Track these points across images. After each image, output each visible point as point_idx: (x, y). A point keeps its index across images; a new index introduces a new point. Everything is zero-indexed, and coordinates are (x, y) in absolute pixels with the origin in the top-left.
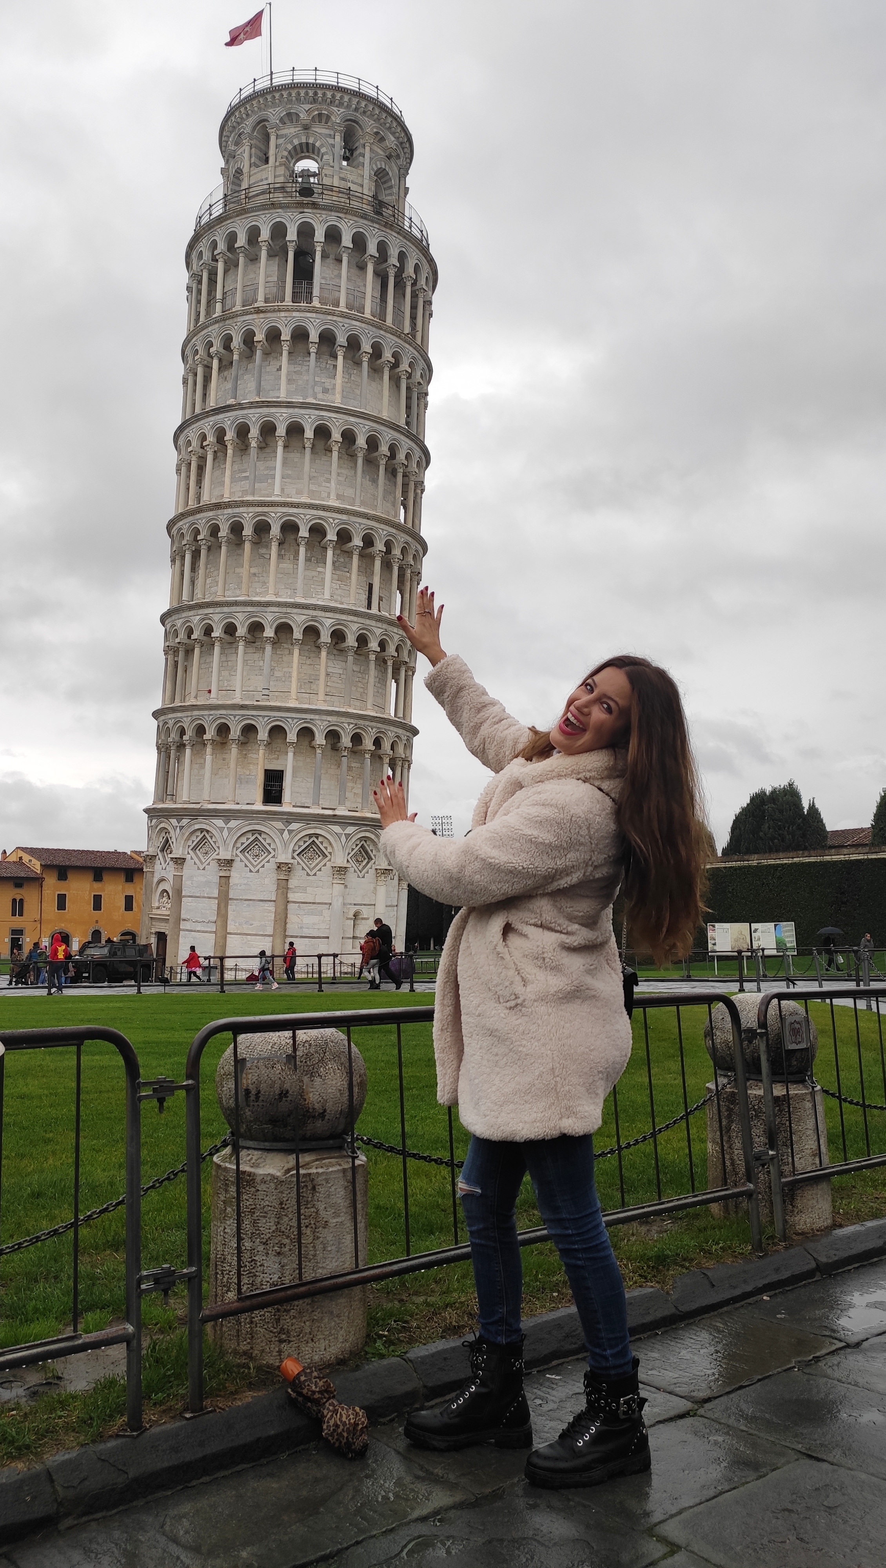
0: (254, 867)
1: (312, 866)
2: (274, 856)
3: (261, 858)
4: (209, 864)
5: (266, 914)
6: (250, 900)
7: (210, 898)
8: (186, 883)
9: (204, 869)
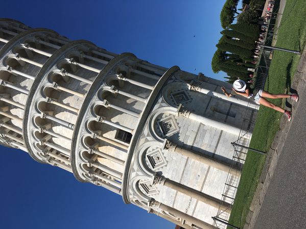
0: (163, 163)
1: (174, 128)
2: (161, 149)
3: (160, 157)
4: (157, 188)
5: (195, 165)
6: (183, 172)
7: (176, 194)
8: (165, 203)
9: (159, 191)
